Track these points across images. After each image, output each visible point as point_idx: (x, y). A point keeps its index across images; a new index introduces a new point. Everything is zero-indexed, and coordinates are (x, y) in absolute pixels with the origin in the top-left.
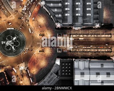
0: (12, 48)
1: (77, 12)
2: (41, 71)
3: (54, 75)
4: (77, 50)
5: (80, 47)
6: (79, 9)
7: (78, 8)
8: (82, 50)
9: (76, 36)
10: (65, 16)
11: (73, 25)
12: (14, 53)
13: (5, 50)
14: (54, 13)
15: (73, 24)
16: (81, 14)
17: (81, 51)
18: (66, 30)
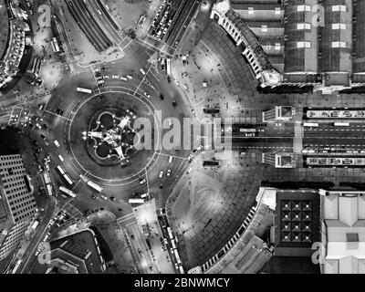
0: (115, 152)
1: (334, 36)
2: (210, 228)
3: (255, 240)
4: (328, 162)
5: (335, 151)
6: (343, 26)
7: (338, 21)
8: (344, 159)
9: (324, 114)
10: (297, 50)
11: (319, 78)
12: (121, 170)
13: (92, 159)
14: (257, 38)
15: (318, 75)
16: (347, 44)
17: (341, 163)
18: (291, 96)
